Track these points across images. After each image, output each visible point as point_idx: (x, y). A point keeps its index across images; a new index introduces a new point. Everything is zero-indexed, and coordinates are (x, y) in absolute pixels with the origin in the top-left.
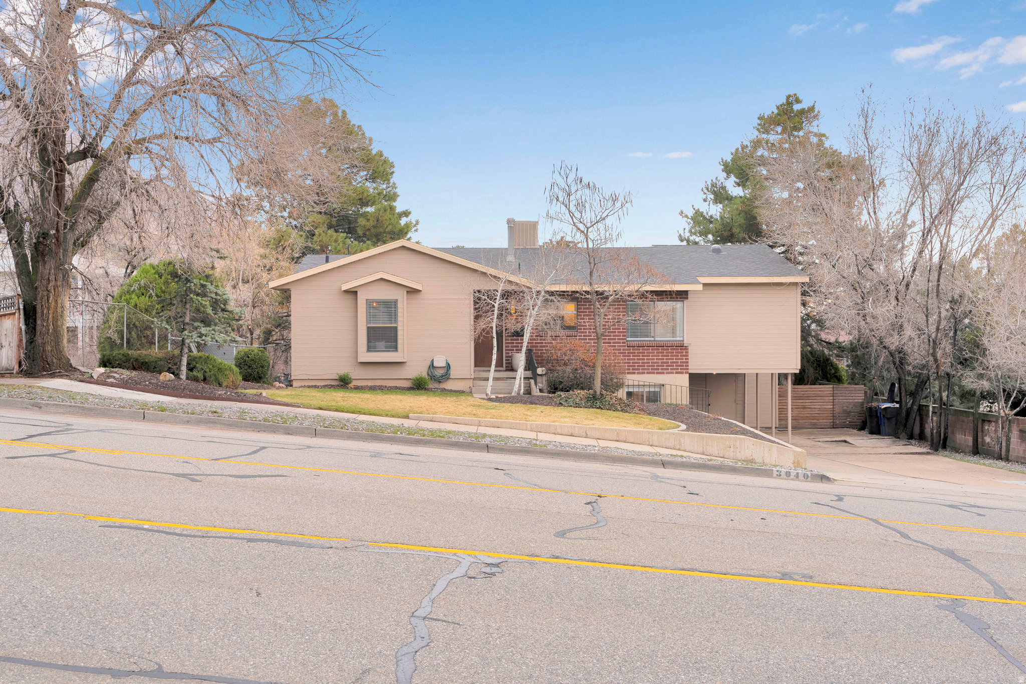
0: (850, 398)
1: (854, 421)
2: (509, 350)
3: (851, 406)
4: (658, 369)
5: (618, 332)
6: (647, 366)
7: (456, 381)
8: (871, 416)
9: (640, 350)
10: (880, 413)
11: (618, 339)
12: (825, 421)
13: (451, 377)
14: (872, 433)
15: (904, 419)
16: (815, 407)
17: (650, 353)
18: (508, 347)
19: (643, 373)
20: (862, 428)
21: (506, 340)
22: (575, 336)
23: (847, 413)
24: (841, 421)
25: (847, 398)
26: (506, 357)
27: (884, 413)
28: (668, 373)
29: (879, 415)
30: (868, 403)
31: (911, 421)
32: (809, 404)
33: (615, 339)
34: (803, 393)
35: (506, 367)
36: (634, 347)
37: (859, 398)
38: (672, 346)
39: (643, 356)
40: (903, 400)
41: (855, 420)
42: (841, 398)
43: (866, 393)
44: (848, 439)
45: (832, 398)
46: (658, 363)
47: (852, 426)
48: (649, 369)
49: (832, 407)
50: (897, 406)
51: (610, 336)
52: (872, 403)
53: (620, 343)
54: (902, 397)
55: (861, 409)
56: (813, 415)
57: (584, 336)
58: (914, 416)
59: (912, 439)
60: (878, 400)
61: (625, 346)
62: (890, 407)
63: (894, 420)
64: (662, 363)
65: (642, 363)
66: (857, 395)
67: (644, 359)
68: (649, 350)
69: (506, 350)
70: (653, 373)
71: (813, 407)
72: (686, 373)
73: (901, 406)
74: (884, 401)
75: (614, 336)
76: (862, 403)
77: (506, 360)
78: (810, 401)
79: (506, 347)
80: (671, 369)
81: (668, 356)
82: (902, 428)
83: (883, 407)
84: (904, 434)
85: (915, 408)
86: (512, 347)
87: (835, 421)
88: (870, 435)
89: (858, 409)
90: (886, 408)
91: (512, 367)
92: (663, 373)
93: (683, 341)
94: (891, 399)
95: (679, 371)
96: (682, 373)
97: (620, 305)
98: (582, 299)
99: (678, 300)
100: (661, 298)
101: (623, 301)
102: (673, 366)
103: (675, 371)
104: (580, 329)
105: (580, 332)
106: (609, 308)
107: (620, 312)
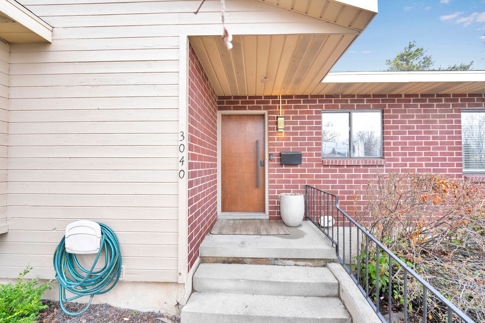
2: (274, 187)
5: (450, 159)
11: (450, 171)
18: (273, 182)
21: (270, 171)
22: (379, 166)
26: (270, 197)
35: (270, 213)
51: (437, 165)
57: (395, 165)
69: (270, 187)
75: (442, 165)
77: (270, 203)
79: (270, 182)
86: (279, 182)
91: (279, 213)
97: (452, 116)
98: (390, 106)
101: (456, 111)
104: (388, 155)
105: (389, 160)
106: (434, 121)
107: (452, 127)
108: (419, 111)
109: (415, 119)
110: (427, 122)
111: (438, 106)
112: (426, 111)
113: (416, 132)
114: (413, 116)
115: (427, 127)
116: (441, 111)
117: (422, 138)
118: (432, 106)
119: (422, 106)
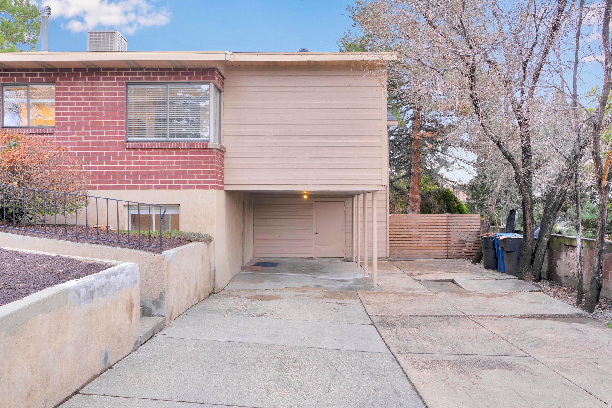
0: (466, 227)
1: (469, 251)
3: (466, 236)
4: (171, 182)
5: (113, 128)
6: (156, 177)
8: (487, 247)
9: (144, 154)
10: (498, 244)
11: (114, 138)
12: (440, 251)
14: (487, 267)
15: (529, 254)
16: (429, 236)
17: (159, 158)
19: (150, 188)
20: (477, 260)
23: (463, 243)
24: (456, 251)
25: (462, 227)
27: (503, 246)
28: (185, 188)
29: (496, 247)
30: (484, 232)
31: (539, 256)
32: (423, 233)
33: (109, 138)
37: (475, 227)
38: (191, 149)
39: (149, 163)
40: (529, 229)
41: (471, 251)
42: (456, 227)
43: (482, 222)
44: (456, 276)
45: (446, 227)
46: (171, 172)
47: (467, 257)
48: (157, 182)
49: (446, 236)
50: (520, 236)
51: (102, 133)
52: (488, 232)
53: (115, 144)
54: (528, 226)
55: (477, 239)
56: (427, 245)
57: (64, 134)
58: (543, 250)
59: (540, 281)
60: (495, 230)
61: (122, 149)
62: (510, 238)
63: (515, 255)
64: (177, 172)
65: (148, 173)
66: (472, 224)
67: (151, 168)
70: (164, 188)
71: (426, 236)
72: (219, 188)
73: (525, 236)
74: (502, 231)
75: (106, 133)
76: (478, 233)
78: (424, 230)
80: (190, 182)
81: (186, 163)
82: (527, 266)
83: (501, 238)
84: (529, 274)
85: (545, 239)
87: (449, 251)
88: (485, 270)
89: (474, 239)
90: (504, 239)
92: (178, 188)
93: (209, 141)
94: (510, 228)
95: (202, 184)
96: (206, 188)
97: (117, 89)
98: (60, 79)
99: (202, 81)
100: (175, 79)
101: (122, 84)
102: (193, 177)
103: (195, 185)
104: (57, 124)
105: (59, 129)
106: (101, 94)
107: (117, 99)
108: (87, 84)
109: (83, 91)
110: (93, 94)
111: (104, 79)
112: (92, 84)
113: (84, 104)
114: (81, 89)
115: (94, 99)
116: (106, 84)
117: (89, 109)
118: (99, 79)
119: (89, 79)
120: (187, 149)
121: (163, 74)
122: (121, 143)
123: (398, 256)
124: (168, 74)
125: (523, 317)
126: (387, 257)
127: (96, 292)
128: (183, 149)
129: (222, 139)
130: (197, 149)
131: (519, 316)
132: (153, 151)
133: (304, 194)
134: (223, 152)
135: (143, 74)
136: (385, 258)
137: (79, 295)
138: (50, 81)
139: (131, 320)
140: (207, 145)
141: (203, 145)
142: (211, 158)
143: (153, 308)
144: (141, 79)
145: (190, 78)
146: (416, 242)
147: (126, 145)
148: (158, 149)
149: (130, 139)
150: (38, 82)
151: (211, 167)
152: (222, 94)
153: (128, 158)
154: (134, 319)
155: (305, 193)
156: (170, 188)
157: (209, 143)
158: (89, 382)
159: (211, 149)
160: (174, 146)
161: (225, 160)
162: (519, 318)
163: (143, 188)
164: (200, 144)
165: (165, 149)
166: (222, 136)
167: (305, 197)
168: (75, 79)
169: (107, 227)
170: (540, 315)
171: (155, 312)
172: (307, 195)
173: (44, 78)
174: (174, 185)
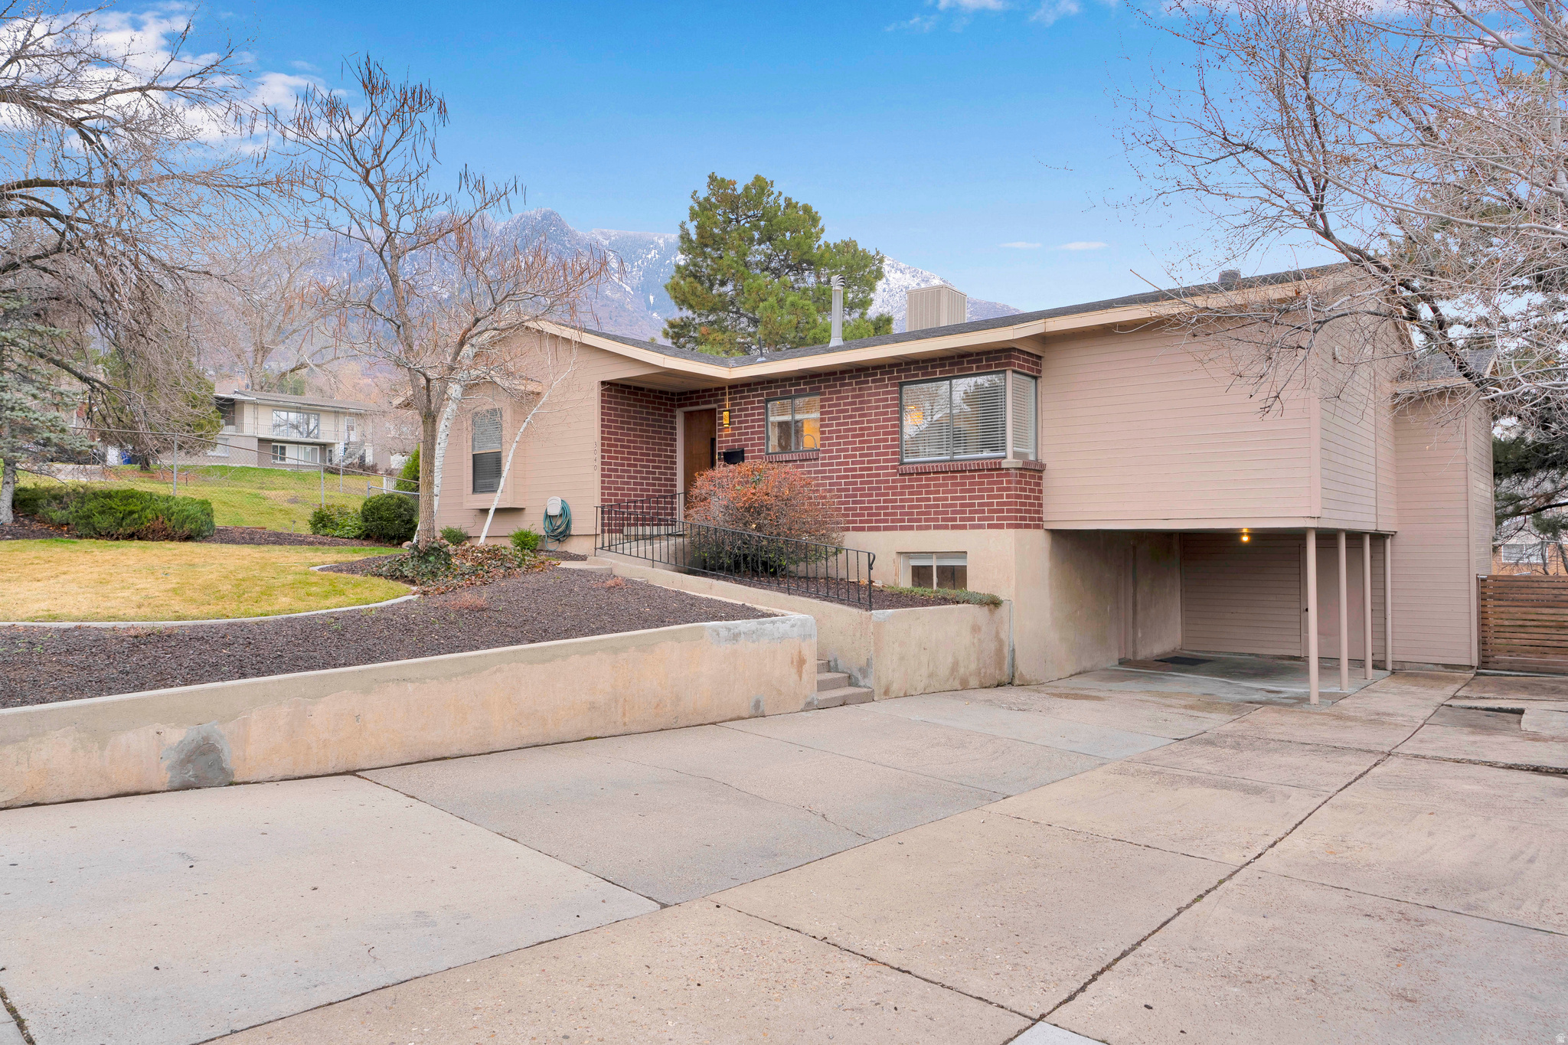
4: (955, 519)
6: (935, 513)
7: (581, 539)
9: (921, 480)
11: (885, 461)
13: (572, 533)
17: (940, 485)
22: (815, 460)
28: (973, 527)
33: (879, 461)
34: (1556, 592)
36: (912, 474)
38: (980, 470)
39: (927, 493)
46: (955, 505)
48: (938, 520)
51: (871, 455)
53: (886, 468)
57: (830, 458)
61: (894, 474)
64: (962, 505)
65: (926, 506)
67: (929, 499)
68: (937, 479)
70: (946, 527)
72: (1038, 527)
80: (980, 519)
81: (973, 490)
92: (964, 527)
93: (1004, 458)
95: (995, 522)
96: (1000, 527)
97: (888, 393)
98: (825, 387)
99: (994, 369)
100: (960, 370)
101: (893, 385)
102: (983, 512)
103: (986, 523)
104: (823, 445)
105: (824, 452)
106: (869, 401)
107: (887, 406)
108: (854, 390)
109: (850, 400)
110: (861, 402)
111: (873, 381)
112: (860, 389)
113: (851, 417)
114: (848, 397)
115: (862, 409)
116: (876, 388)
117: (856, 423)
118: (867, 382)
119: (857, 383)
120: (975, 471)
121: (943, 366)
122: (893, 467)
123: (1507, 666)
124: (951, 365)
125: (1510, 767)
126: (1472, 667)
127: (743, 635)
128: (970, 471)
129: (1039, 450)
130: (988, 470)
131: (1502, 765)
132: (932, 475)
133: (1243, 534)
134: (1041, 471)
135: (919, 369)
136: (1467, 668)
137: (718, 634)
138: (815, 391)
139: (800, 677)
140: (1000, 463)
141: (995, 463)
142: (1008, 482)
143: (860, 677)
144: (917, 375)
145: (978, 368)
146: (1555, 637)
147: (898, 470)
148: (937, 472)
149: (905, 460)
150: (800, 394)
151: (1008, 496)
152: (1039, 381)
153: (902, 487)
154: (804, 676)
155: (1245, 531)
156: (954, 527)
157: (1005, 461)
158: (731, 720)
159: (1007, 469)
160: (957, 467)
161: (1045, 483)
162: (1503, 768)
163: (920, 528)
164: (991, 463)
165: (947, 472)
166: (1040, 446)
167: (1245, 539)
168: (842, 385)
169: (871, 582)
170: (1551, 768)
171: (862, 683)
172: (1248, 534)
173: (808, 387)
174: (958, 523)
